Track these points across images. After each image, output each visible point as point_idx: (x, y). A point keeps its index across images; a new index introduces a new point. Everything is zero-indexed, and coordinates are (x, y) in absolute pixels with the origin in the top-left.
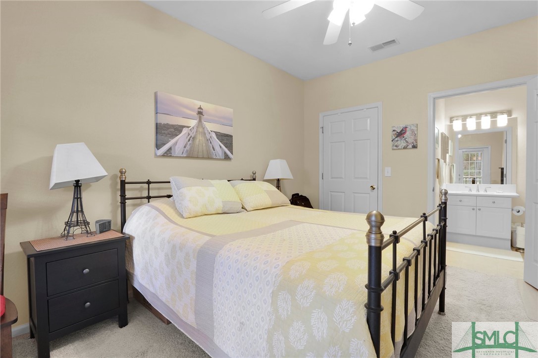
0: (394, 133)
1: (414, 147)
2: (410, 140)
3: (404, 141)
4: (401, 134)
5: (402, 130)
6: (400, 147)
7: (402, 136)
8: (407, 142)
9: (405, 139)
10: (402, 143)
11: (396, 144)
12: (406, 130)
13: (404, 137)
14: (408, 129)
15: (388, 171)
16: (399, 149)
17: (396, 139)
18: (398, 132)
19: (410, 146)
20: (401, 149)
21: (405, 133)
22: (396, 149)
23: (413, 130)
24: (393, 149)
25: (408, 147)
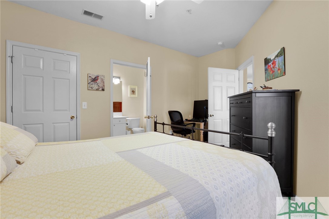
0: (90, 78)
1: (103, 90)
2: (101, 85)
3: (97, 85)
4: (95, 80)
5: (96, 78)
6: (94, 89)
7: (95, 81)
8: (99, 86)
9: (97, 84)
10: (95, 86)
11: (91, 86)
12: (98, 78)
13: (97, 82)
14: (99, 78)
15: (85, 105)
16: (93, 90)
17: (91, 83)
18: (92, 78)
19: (101, 89)
20: (95, 90)
21: (97, 80)
22: (91, 90)
23: (102, 79)
24: (89, 90)
25: (99, 90)
